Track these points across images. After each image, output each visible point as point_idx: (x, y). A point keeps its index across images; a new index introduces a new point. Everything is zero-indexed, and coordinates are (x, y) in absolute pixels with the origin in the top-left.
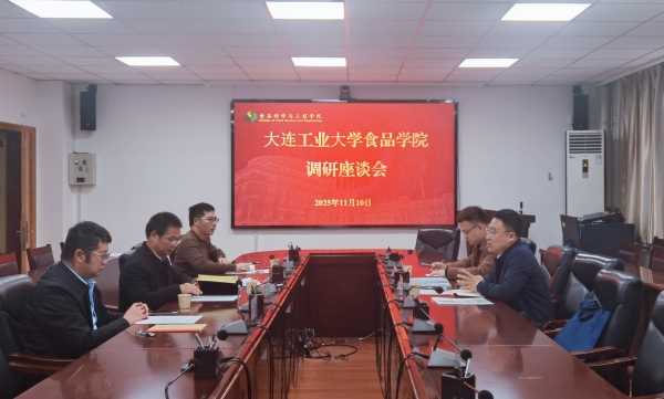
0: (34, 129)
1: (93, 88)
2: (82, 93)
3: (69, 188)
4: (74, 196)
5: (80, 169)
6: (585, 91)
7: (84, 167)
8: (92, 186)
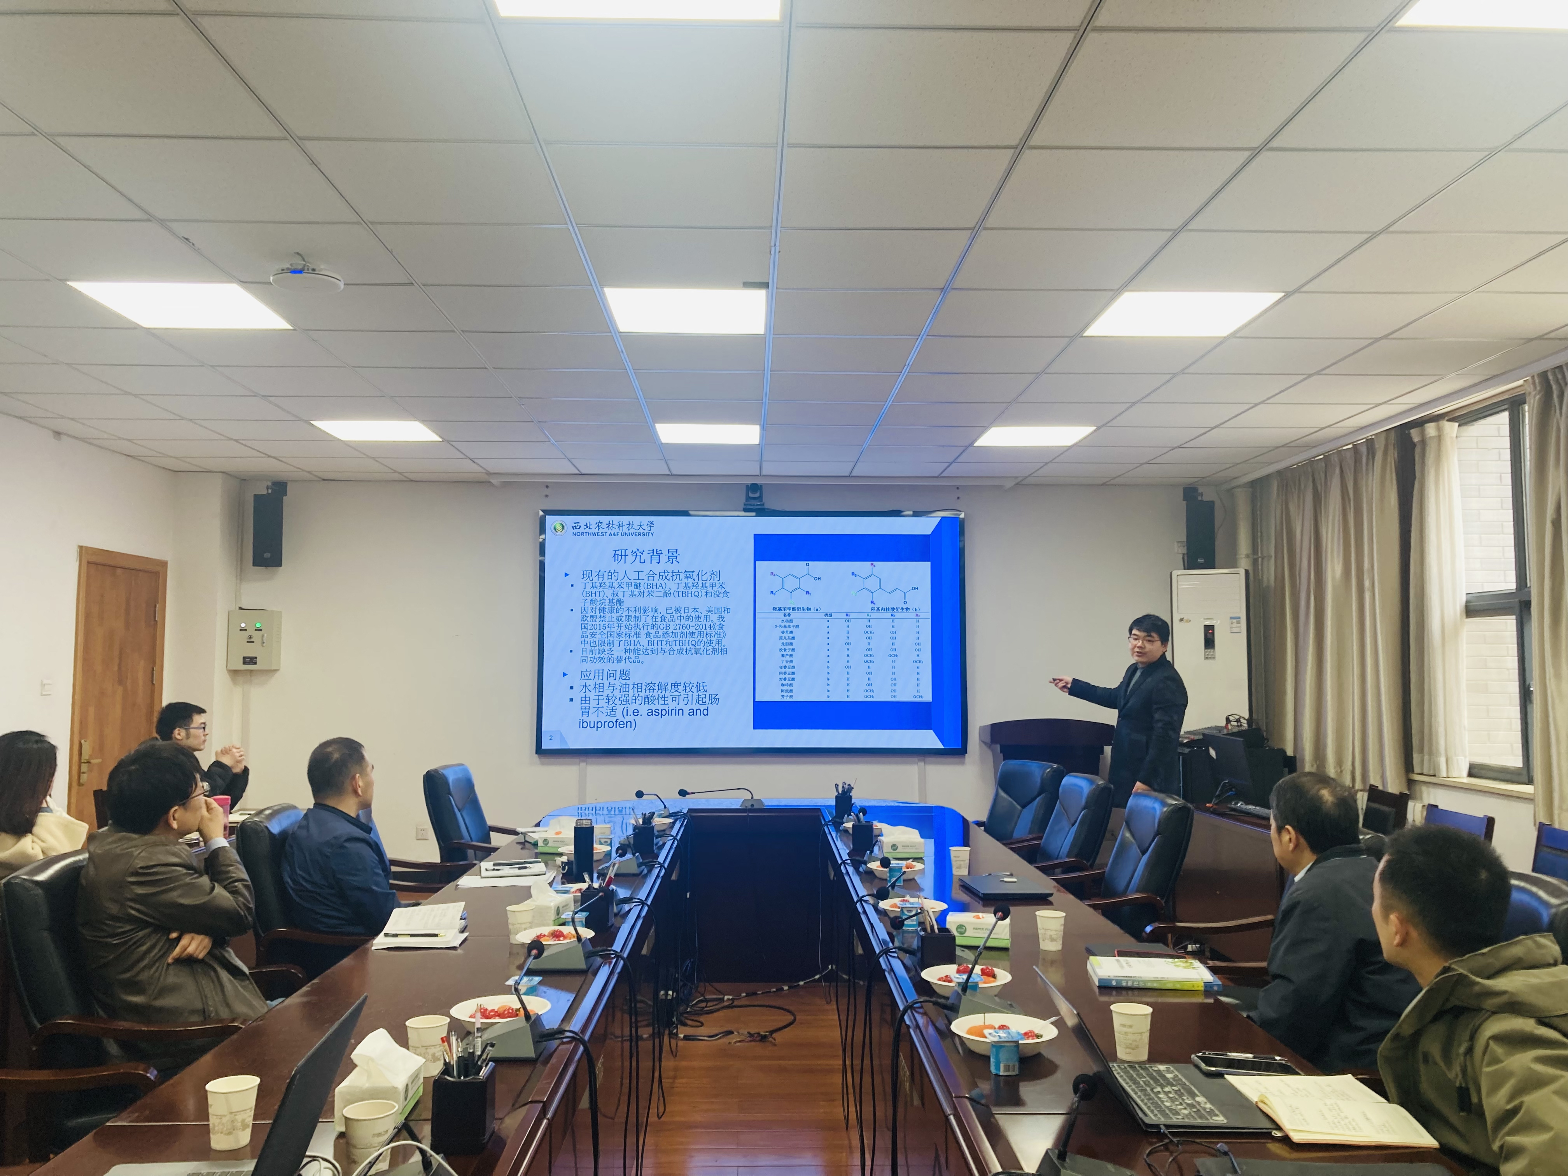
0: (164, 564)
1: (280, 488)
2: (257, 497)
3: (226, 677)
4: (238, 692)
5: (250, 641)
6: (1208, 495)
7: (256, 636)
8: (271, 672)
